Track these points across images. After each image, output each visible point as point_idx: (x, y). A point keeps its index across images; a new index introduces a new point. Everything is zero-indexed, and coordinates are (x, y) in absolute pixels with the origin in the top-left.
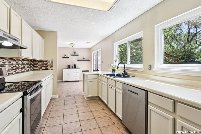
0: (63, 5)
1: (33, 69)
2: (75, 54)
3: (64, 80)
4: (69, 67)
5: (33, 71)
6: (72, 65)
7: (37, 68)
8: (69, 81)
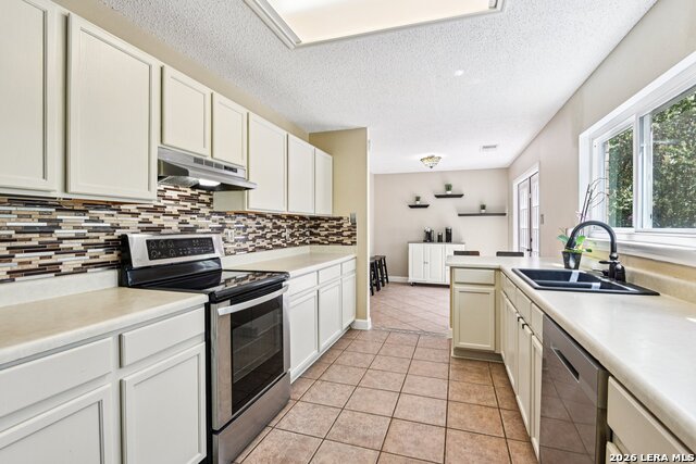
0: (334, 45)
1: (308, 241)
2: (449, 193)
3: (411, 279)
4: (429, 238)
5: (308, 247)
6: (438, 230)
7: (318, 239)
8: (428, 282)
